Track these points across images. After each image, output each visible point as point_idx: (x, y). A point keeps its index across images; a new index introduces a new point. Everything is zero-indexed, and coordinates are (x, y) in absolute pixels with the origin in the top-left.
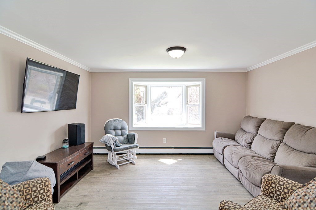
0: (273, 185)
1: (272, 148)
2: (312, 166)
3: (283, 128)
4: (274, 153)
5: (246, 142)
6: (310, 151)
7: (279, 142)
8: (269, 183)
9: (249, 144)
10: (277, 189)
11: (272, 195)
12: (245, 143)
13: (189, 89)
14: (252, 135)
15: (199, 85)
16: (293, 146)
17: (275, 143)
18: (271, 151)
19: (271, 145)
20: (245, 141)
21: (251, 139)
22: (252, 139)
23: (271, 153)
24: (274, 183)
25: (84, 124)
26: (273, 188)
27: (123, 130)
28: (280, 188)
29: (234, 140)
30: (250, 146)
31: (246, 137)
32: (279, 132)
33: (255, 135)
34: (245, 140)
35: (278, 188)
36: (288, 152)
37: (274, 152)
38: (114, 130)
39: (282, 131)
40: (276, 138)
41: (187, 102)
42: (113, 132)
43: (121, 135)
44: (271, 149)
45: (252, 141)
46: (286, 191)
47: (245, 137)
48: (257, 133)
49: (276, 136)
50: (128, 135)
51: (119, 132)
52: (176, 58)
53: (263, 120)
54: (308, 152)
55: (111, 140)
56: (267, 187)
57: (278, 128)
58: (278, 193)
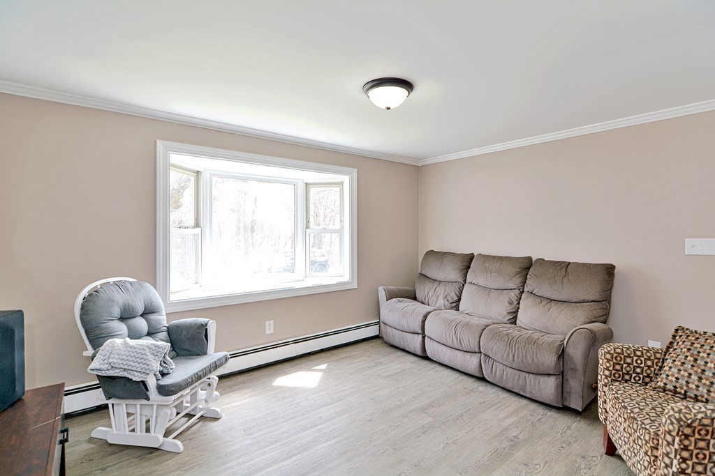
0: (629, 360)
1: (511, 303)
2: (593, 320)
3: (520, 268)
4: (515, 312)
5: (448, 301)
6: (581, 298)
7: (517, 292)
8: (621, 357)
9: (455, 304)
10: (635, 364)
11: (627, 377)
12: (447, 303)
13: (313, 191)
14: (456, 286)
15: (341, 184)
16: (548, 296)
17: (514, 295)
18: (509, 308)
19: (506, 300)
20: (445, 300)
21: (455, 293)
22: (458, 294)
23: (509, 313)
24: (629, 356)
25: (20, 314)
26: (629, 364)
27: (152, 317)
28: (639, 362)
29: (415, 299)
30: (456, 305)
31: (445, 292)
32: (515, 275)
33: (461, 285)
34: (446, 297)
35: (637, 363)
36: (544, 307)
37: (514, 310)
38: (122, 319)
39: (520, 272)
40: (511, 285)
41: (308, 222)
42: (122, 328)
43: (149, 334)
44: (508, 305)
45: (458, 297)
46: (649, 363)
47: (443, 292)
48: (465, 281)
49: (510, 282)
50: (169, 331)
51: (141, 324)
52: (389, 109)
53: (471, 257)
54: (577, 300)
55: (151, 357)
56: (618, 367)
57: (511, 269)
58: (638, 370)
